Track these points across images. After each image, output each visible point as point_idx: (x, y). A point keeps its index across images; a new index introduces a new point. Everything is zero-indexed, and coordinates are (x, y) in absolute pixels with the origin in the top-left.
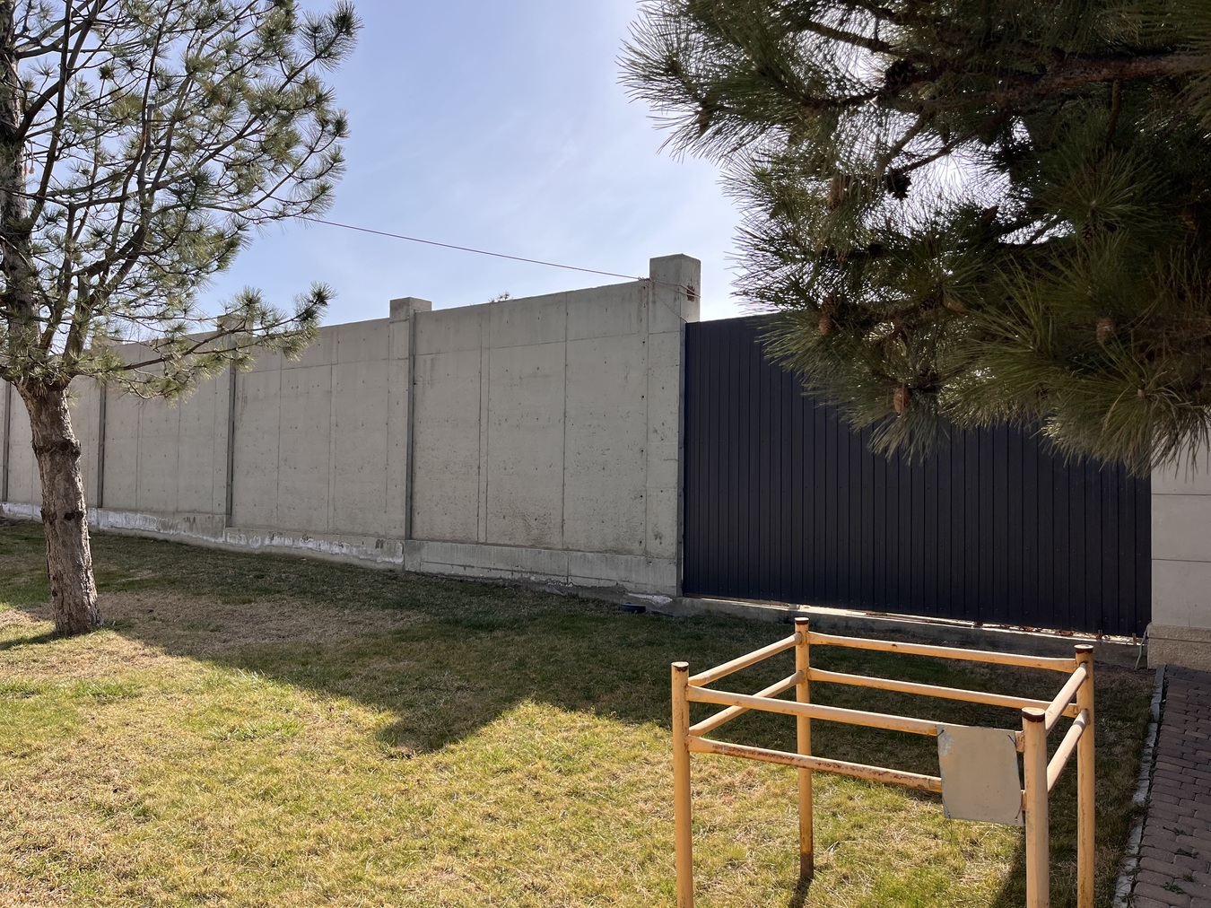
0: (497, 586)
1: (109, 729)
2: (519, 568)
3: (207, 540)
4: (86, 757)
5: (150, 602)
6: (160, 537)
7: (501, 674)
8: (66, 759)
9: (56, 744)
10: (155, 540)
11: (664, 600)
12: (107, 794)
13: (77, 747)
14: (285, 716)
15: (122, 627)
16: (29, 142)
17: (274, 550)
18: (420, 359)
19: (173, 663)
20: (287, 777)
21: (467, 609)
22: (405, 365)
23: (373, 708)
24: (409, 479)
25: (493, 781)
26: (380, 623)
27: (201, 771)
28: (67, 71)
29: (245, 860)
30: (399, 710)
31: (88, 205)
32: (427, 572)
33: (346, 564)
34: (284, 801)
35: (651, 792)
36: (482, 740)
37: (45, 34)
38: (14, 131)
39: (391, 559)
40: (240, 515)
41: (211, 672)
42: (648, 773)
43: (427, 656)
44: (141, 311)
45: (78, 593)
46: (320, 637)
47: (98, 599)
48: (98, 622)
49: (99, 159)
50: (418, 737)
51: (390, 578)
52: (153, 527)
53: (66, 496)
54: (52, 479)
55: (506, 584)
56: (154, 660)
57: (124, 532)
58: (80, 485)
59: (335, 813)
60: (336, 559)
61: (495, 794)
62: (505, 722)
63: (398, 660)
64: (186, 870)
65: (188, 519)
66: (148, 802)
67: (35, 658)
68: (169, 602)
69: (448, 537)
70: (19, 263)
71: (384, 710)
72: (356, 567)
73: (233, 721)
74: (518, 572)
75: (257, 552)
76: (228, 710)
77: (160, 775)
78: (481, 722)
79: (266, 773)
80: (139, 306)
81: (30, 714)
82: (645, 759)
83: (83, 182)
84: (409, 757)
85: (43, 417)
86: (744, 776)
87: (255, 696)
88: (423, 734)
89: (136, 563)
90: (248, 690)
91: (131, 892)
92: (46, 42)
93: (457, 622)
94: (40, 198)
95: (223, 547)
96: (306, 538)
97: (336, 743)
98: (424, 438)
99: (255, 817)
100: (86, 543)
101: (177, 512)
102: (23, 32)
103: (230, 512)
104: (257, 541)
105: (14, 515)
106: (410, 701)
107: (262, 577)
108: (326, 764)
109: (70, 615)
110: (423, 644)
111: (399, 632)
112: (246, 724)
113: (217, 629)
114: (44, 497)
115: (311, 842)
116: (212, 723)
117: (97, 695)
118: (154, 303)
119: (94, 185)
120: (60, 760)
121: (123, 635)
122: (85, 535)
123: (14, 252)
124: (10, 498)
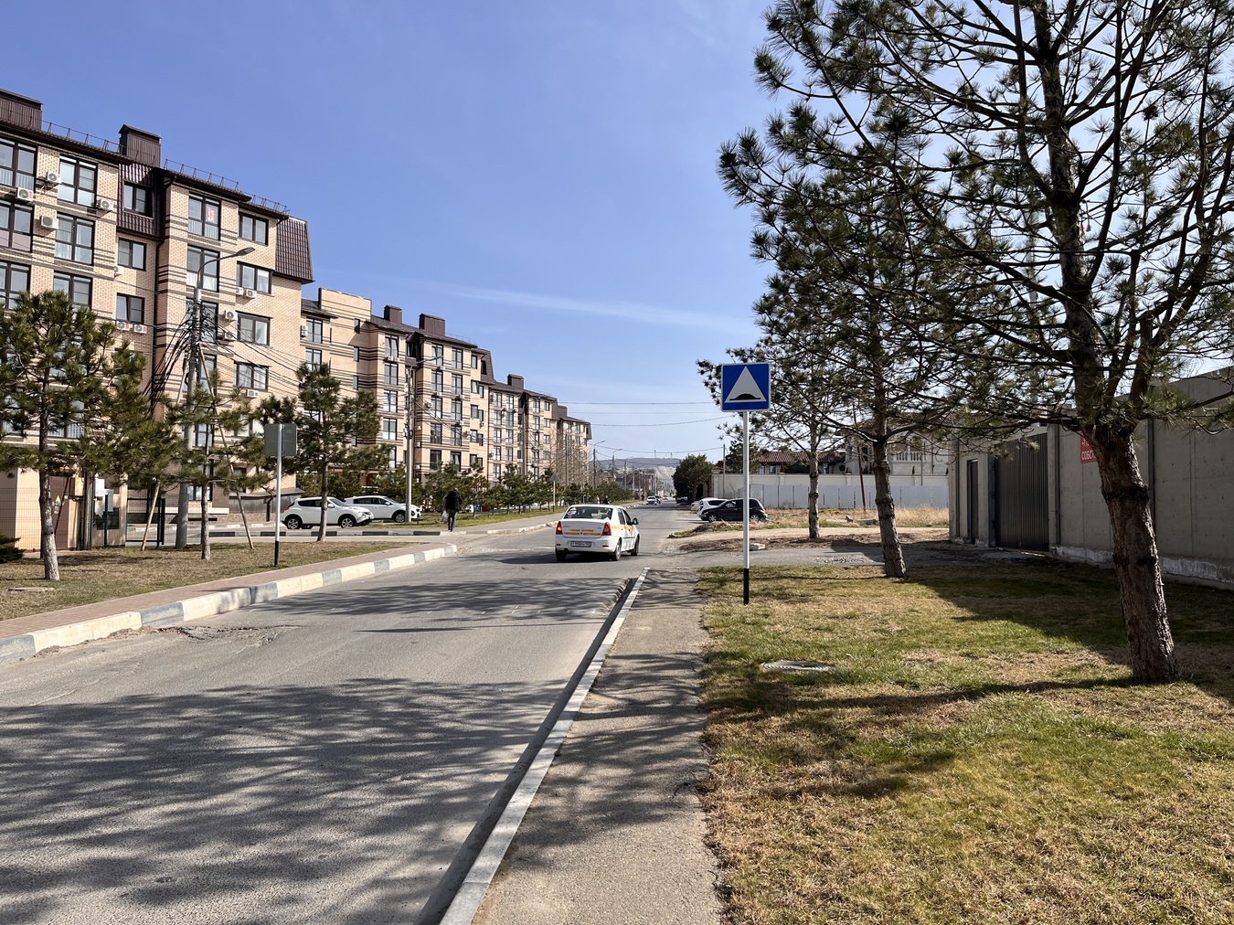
1: (1210, 789)
4: (1191, 814)
5: (1226, 656)
6: (1223, 587)
9: (1157, 793)
10: (1217, 590)
12: (1219, 858)
13: (1179, 801)
15: (1203, 682)
16: (1084, 202)
37: (1093, 94)
38: (1069, 196)
44: (1201, 344)
45: (1155, 641)
47: (1175, 649)
48: (1177, 673)
49: (1149, 201)
52: (1213, 575)
53: (1138, 541)
54: (1123, 524)
58: (1151, 530)
67: (1118, 700)
70: (1082, 318)
80: (1198, 340)
81: (1126, 756)
83: (1135, 227)
85: (1111, 463)
89: (1200, 613)
94: (1098, 253)
100: (1159, 589)
102: (1072, 101)
105: (1068, 557)
109: (1148, 662)
114: (1116, 541)
117: (1189, 749)
118: (1214, 334)
119: (1146, 228)
120: (1164, 810)
121: (1206, 690)
122: (1159, 581)
123: (1078, 309)
124: (1063, 541)
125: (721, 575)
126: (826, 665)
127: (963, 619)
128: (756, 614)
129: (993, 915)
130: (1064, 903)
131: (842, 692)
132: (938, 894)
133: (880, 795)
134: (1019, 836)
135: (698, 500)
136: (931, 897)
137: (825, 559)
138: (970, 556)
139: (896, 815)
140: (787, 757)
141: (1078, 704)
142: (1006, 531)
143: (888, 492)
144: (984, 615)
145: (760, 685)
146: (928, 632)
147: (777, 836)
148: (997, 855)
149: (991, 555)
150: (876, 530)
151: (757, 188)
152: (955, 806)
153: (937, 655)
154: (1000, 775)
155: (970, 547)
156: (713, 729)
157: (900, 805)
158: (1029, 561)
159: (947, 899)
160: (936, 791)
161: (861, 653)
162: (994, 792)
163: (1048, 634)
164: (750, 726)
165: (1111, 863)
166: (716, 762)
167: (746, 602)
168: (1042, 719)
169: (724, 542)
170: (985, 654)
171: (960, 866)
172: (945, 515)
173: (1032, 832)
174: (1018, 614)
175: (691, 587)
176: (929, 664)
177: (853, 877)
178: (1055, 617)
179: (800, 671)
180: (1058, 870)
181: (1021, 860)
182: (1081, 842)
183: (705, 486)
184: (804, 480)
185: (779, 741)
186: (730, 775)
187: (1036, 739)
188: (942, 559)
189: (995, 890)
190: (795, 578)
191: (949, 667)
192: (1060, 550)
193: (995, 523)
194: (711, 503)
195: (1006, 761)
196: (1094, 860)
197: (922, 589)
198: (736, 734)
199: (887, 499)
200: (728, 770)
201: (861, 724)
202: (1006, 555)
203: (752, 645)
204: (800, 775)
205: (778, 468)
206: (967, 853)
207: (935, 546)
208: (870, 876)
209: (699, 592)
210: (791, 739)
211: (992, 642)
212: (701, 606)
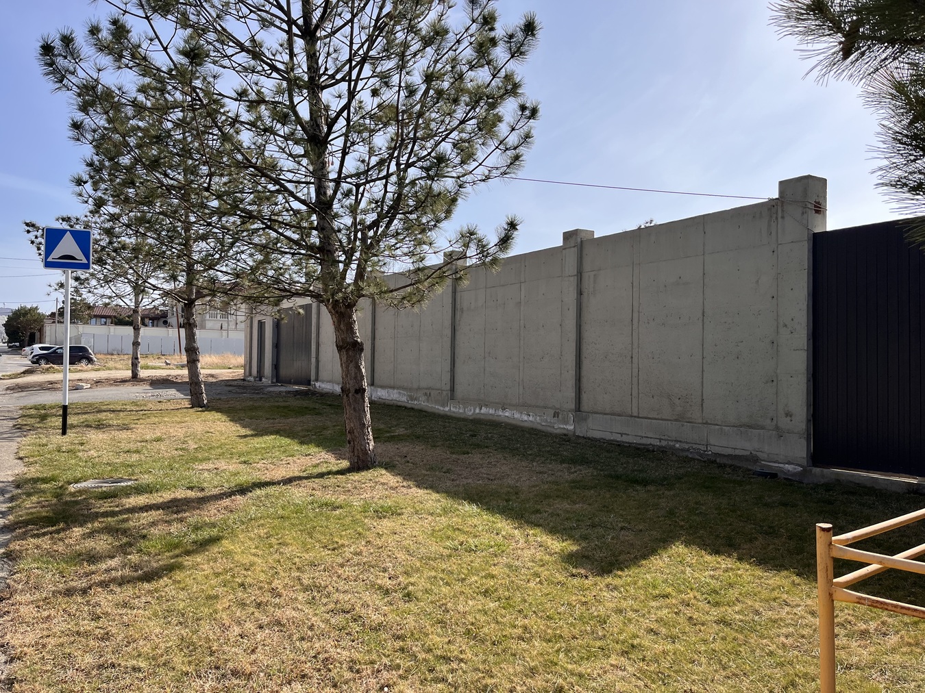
0: (648, 451)
1: (385, 536)
2: (666, 437)
3: (438, 409)
4: (372, 553)
5: (405, 450)
6: (409, 406)
7: (655, 520)
8: (360, 554)
9: (353, 543)
10: (406, 408)
11: (795, 469)
12: (385, 580)
13: (366, 546)
14: (496, 537)
15: (389, 467)
16: (330, 144)
17: (482, 417)
18: (585, 276)
19: (421, 492)
20: (500, 582)
21: (626, 468)
22: (574, 280)
23: (558, 538)
24: (578, 366)
25: (654, 604)
26: (560, 474)
27: (443, 571)
28: (352, 94)
29: (475, 637)
30: (578, 541)
31: (364, 184)
32: (592, 437)
33: (532, 428)
34: (499, 599)
35: (791, 629)
36: (643, 570)
37: (337, 71)
38: (321, 139)
39: (565, 426)
40: (460, 390)
41: (446, 502)
42: (788, 613)
43: (596, 501)
44: (398, 252)
45: (363, 443)
46: (517, 481)
47: (375, 447)
48: (375, 462)
49: (371, 152)
50: (593, 563)
51: (564, 440)
52: (404, 399)
53: (356, 378)
54: (347, 367)
55: (655, 450)
56: (409, 490)
57: (387, 402)
58: (363, 370)
59: (534, 612)
60: (526, 424)
61: (655, 614)
62: (661, 558)
63: (575, 503)
64: (436, 639)
65: (426, 394)
66: (411, 588)
67: (338, 484)
68: (417, 450)
69: (608, 411)
70: (326, 225)
71: (566, 540)
72: (540, 431)
73: (462, 538)
74: (665, 440)
75: (471, 418)
76: (458, 529)
77: (418, 570)
78: (641, 556)
79: (486, 577)
80: (397, 248)
81: (337, 521)
82: (784, 601)
83: (363, 168)
84: (586, 577)
85: (342, 326)
86: (879, 625)
87: (475, 521)
88: (596, 561)
89: (395, 423)
90: (470, 516)
91: (402, 650)
92: (339, 77)
93: (618, 477)
94: (338, 182)
95: (448, 414)
96: (504, 409)
97: (533, 561)
98: (590, 334)
99: (480, 607)
100: (367, 410)
101: (419, 389)
102: (325, 72)
103: (452, 389)
104: (471, 410)
105: (322, 389)
106: (586, 535)
107: (475, 436)
108: (527, 575)
109: (358, 456)
110: (592, 492)
111: (573, 481)
112: (471, 540)
113: (448, 471)
114: (343, 378)
115: (520, 631)
116: (448, 538)
117: (376, 511)
118: (406, 246)
119: (369, 170)
120: (356, 554)
121: (390, 472)
122: (367, 403)
123: (324, 218)
124: (320, 378)
125: (43, 412)
126: (130, 480)
127: (245, 436)
128: (72, 443)
129: (233, 649)
130: (285, 630)
131: (141, 500)
132: (193, 644)
133: (160, 577)
134: (260, 588)
135: (29, 345)
136: (188, 647)
137: (143, 395)
138: (257, 390)
139: (171, 591)
140: (83, 560)
141: (313, 489)
142: (284, 372)
143: (195, 342)
144: (260, 433)
145: (66, 503)
146: (218, 447)
147: (64, 626)
148: (243, 605)
149: (271, 389)
150: (185, 372)
151: (74, 80)
152: (217, 575)
153: (222, 464)
154: (254, 547)
155: (259, 384)
156: (15, 546)
157: (175, 582)
158: (297, 393)
159: (200, 646)
160: (205, 567)
161: (161, 468)
162: (246, 560)
163: (302, 443)
164: (52, 539)
165: (320, 595)
166: (15, 573)
167: (64, 433)
168: (289, 503)
169: (51, 383)
170: (257, 461)
171: (214, 619)
172: (241, 360)
173: (270, 583)
174: (285, 431)
175: (11, 423)
176: (215, 471)
177: (126, 646)
178: (308, 431)
179: (106, 487)
180: (284, 607)
181: (259, 605)
182: (302, 584)
183: (37, 334)
184: (129, 330)
185: (78, 547)
186: (27, 582)
187: (282, 517)
188: (237, 393)
189: (237, 630)
190: (113, 411)
191: (229, 472)
192: (318, 384)
193: (276, 366)
194: (42, 349)
195: (260, 536)
196: (308, 595)
197: (218, 415)
198: (38, 547)
199: (194, 347)
200: (25, 579)
201: (154, 524)
202: (283, 389)
203: (64, 470)
204: (93, 573)
205: (109, 321)
206: (221, 608)
207: (233, 383)
208: (141, 643)
209: (19, 428)
210: (89, 544)
211: (263, 452)
212: (19, 439)
